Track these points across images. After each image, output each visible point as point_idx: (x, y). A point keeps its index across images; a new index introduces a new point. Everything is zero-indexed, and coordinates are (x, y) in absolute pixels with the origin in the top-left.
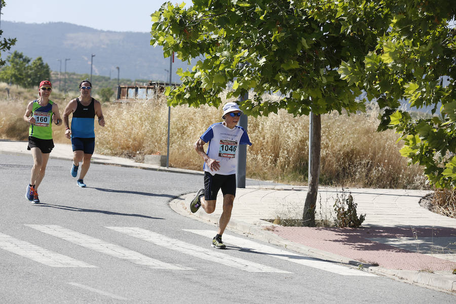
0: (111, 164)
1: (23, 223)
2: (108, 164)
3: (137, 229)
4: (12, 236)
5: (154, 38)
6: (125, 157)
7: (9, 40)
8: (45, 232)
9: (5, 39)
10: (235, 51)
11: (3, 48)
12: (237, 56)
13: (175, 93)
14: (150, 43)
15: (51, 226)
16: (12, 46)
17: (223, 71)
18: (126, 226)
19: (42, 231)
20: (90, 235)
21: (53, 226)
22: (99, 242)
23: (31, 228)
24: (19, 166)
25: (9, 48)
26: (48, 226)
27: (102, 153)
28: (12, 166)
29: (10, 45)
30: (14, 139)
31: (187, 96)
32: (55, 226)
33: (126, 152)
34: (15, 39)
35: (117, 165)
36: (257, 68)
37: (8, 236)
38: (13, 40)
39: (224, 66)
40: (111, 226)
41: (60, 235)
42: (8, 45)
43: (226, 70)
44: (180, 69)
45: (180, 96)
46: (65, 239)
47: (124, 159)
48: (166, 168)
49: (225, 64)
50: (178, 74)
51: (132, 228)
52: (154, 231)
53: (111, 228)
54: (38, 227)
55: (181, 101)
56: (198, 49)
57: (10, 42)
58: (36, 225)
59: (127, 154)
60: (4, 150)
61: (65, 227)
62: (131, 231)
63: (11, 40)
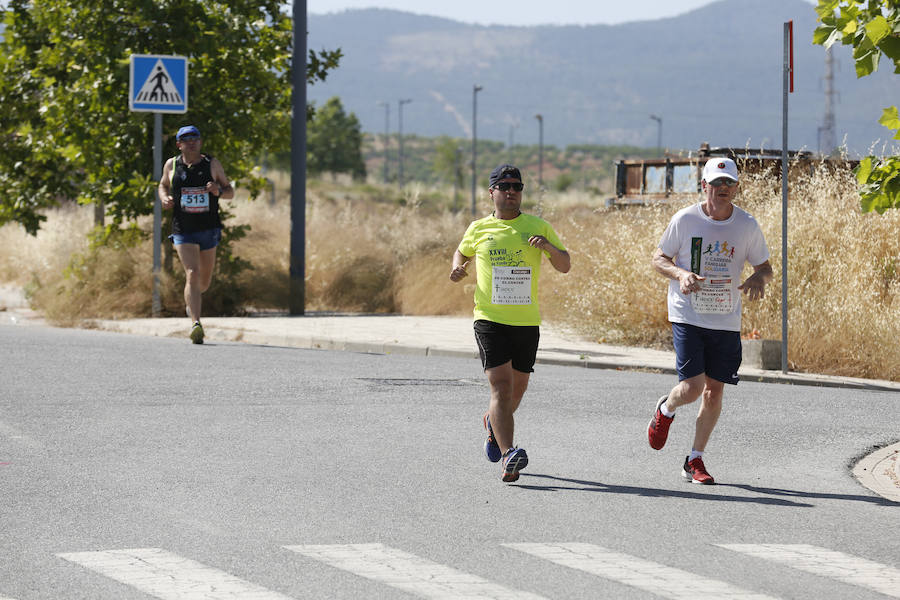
0: (633, 367)
1: (496, 539)
2: (627, 367)
3: (805, 548)
4: (485, 576)
5: (824, 26)
6: (662, 348)
7: (324, 54)
8: (567, 563)
9: (312, 52)
14: (815, 39)
15: (575, 546)
16: (330, 71)
18: (772, 542)
19: (557, 562)
20: (690, 569)
21: (582, 545)
22: (727, 591)
23: (525, 554)
24: (416, 382)
25: (323, 75)
26: (567, 545)
27: (601, 339)
28: (398, 382)
29: (326, 67)
32: (586, 547)
33: (664, 334)
34: (339, 51)
35: (650, 368)
37: (480, 580)
38: (332, 53)
40: (732, 541)
41: (613, 572)
42: (321, 68)
44: (890, 110)
46: (631, 583)
47: (661, 352)
48: (780, 374)
50: (883, 125)
51: (790, 547)
52: (857, 555)
53: (737, 547)
54: (541, 550)
57: (324, 60)
58: (533, 544)
59: (668, 338)
60: (349, 341)
61: (611, 548)
62: (797, 555)
63: (328, 55)
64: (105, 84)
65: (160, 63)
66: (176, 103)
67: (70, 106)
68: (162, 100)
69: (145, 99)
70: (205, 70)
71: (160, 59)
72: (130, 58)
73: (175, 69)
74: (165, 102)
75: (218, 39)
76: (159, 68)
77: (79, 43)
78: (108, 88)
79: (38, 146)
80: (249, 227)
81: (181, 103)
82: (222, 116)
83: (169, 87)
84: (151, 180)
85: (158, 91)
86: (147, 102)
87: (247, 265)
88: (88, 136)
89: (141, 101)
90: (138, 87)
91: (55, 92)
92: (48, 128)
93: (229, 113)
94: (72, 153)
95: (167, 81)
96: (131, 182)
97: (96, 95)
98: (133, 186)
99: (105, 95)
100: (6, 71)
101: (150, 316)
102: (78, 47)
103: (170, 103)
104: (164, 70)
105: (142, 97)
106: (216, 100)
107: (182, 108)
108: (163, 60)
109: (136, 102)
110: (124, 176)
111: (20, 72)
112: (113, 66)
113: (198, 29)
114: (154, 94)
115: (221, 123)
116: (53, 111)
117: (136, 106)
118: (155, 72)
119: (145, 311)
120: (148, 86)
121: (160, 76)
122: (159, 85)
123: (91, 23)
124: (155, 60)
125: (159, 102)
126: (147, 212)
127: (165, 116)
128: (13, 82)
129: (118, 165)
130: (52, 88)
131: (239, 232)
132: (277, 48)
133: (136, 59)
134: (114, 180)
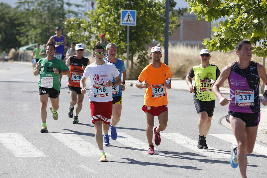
5: (191, 8)
10: (239, 14)
11: (178, 15)
12: (239, 17)
13: (210, 43)
17: (230, 28)
25: (182, 14)
30: (180, 78)
31: (218, 45)
36: (253, 25)
39: (230, 25)
43: (232, 27)
45: (213, 45)
49: (231, 23)
55: (215, 48)
56: (220, 13)
63: (184, 9)
64: (115, 18)
65: (129, 12)
66: (133, 23)
67: (106, 23)
68: (129, 22)
69: (125, 22)
70: (142, 14)
71: (129, 11)
72: (121, 11)
73: (133, 14)
74: (130, 23)
75: (144, 6)
76: (129, 14)
77: (108, 7)
78: (116, 19)
79: (97, 34)
81: (134, 23)
82: (145, 26)
83: (131, 18)
84: (126, 44)
85: (128, 20)
86: (125, 23)
88: (112, 32)
89: (124, 23)
90: (123, 18)
91: (103, 20)
92: (100, 29)
93: (147, 25)
94: (108, 36)
95: (131, 17)
96: (121, 44)
97: (113, 20)
98: (122, 45)
99: (115, 21)
100: (98, 14)
102: (107, 8)
103: (131, 23)
104: (130, 14)
105: (124, 21)
106: (145, 22)
107: (134, 24)
108: (130, 12)
109: (123, 23)
110: (120, 42)
111: (100, 15)
112: (117, 13)
113: (139, 3)
114: (127, 21)
115: (145, 29)
116: (102, 25)
117: (122, 24)
118: (127, 15)
120: (126, 18)
121: (129, 16)
122: (129, 18)
123: (112, 2)
124: (127, 12)
125: (128, 23)
126: (125, 52)
127: (130, 27)
128: (98, 17)
129: (118, 39)
130: (102, 19)
132: (161, 8)
133: (123, 12)
134: (117, 43)
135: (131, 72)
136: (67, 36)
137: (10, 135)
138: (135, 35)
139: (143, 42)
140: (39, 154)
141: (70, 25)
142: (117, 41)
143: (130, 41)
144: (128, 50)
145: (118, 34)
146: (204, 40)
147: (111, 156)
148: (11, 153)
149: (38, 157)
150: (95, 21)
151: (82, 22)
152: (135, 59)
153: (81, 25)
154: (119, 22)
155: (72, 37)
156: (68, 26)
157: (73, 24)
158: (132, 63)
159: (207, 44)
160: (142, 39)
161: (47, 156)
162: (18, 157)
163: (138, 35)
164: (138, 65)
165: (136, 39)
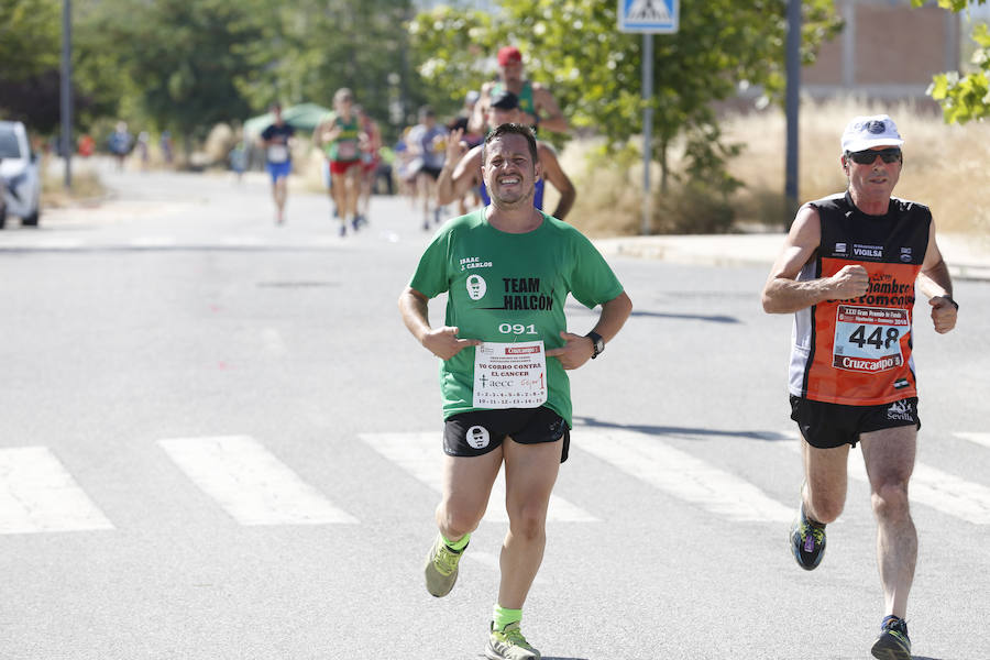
45: (972, 99)
64: (598, 3)
66: (664, 22)
67: (565, 26)
68: (652, 18)
69: (634, 18)
74: (654, 21)
78: (601, 8)
80: (745, 145)
81: (670, 22)
82: (710, 34)
83: (659, 5)
84: (640, 100)
85: (648, 12)
86: (637, 21)
87: (741, 184)
88: (586, 56)
89: (632, 20)
90: (627, 6)
91: (552, 11)
92: (544, 47)
93: (719, 29)
94: (570, 73)
96: (621, 102)
97: (589, 13)
98: (623, 105)
99: (598, 14)
101: (640, 233)
103: (660, 21)
105: (632, 16)
106: (710, 18)
107: (669, 26)
110: (615, 95)
114: (644, 14)
115: (710, 42)
116: (550, 32)
117: (627, 25)
119: (635, 229)
120: (638, 6)
122: (649, 4)
125: (648, 21)
126: (637, 131)
127: (655, 36)
128: (536, 1)
129: (612, 85)
130: (548, 8)
131: (735, 151)
134: (608, 100)
135: (661, 205)
136: (417, 76)
137: (219, 444)
138: (675, 67)
139: (702, 94)
140: (323, 512)
141: (432, 36)
142: (605, 92)
143: (657, 91)
144: (647, 125)
145: (611, 65)
146: (935, 78)
147: (591, 519)
148: (224, 511)
149: (323, 527)
150: (524, 16)
151: (474, 23)
152: (676, 155)
153: (474, 33)
154: (614, 21)
155: (437, 78)
156: (423, 37)
157: (442, 31)
158: (665, 171)
159: (947, 96)
160: (700, 82)
161: (354, 520)
162: (251, 527)
163: (685, 67)
164: (686, 178)
165: (677, 83)
